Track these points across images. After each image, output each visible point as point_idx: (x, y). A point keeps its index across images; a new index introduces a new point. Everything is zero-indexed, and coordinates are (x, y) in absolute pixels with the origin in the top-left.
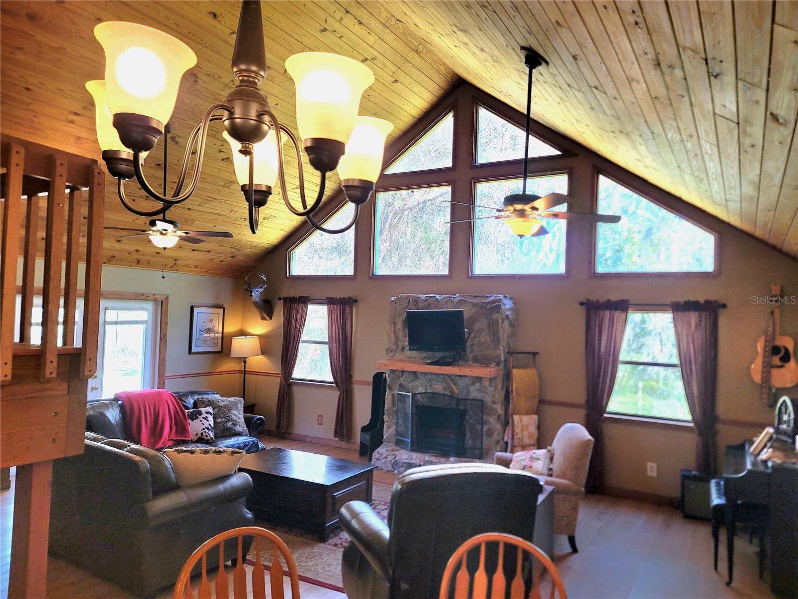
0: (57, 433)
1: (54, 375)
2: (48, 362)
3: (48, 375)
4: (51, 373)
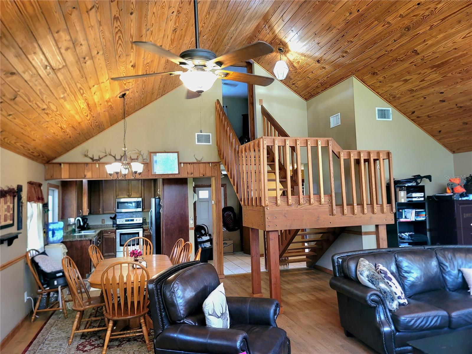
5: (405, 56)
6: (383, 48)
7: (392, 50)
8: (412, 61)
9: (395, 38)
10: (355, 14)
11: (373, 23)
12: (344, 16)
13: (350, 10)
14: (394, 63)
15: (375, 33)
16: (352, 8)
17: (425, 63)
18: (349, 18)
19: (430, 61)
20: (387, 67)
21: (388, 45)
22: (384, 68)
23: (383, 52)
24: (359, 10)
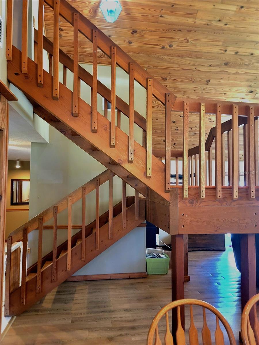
0: (257, 223)
1: (254, 197)
2: (251, 192)
3: (252, 197)
4: (253, 196)
5: (200, 80)
6: (197, 65)
7: (200, 70)
8: (197, 86)
9: (213, 64)
10: (221, 25)
11: (219, 41)
12: (214, 18)
13: (223, 18)
14: (187, 80)
15: (210, 50)
16: (226, 18)
17: (202, 92)
18: (214, 23)
19: (206, 93)
20: (179, 80)
21: (203, 66)
22: (176, 80)
23: (193, 68)
24: (226, 25)
